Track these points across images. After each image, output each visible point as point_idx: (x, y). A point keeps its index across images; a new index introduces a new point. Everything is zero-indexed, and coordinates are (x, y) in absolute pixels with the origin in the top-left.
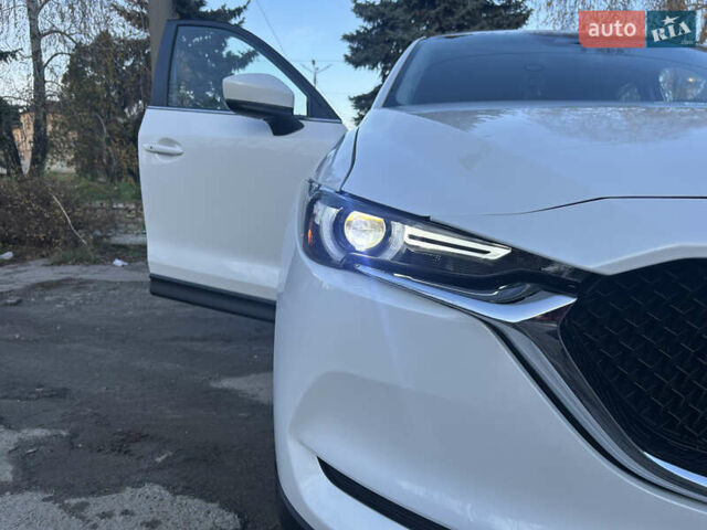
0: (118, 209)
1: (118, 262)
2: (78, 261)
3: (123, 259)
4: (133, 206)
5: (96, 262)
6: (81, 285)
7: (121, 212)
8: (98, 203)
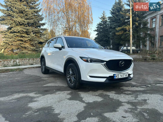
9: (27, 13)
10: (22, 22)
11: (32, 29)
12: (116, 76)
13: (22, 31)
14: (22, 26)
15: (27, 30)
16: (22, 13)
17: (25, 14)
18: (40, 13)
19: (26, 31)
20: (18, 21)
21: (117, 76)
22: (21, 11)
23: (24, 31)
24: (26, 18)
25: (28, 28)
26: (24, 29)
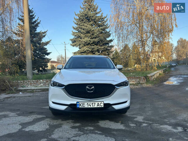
0: (19, 82)
1: (21, 93)
2: (12, 93)
3: (21, 92)
4: (22, 81)
5: (16, 93)
6: (14, 97)
7: (20, 83)
8: (14, 81)
9: (93, 32)
10: (88, 42)
11: (97, 48)
12: (80, 105)
13: (88, 51)
14: (89, 46)
15: (92, 49)
16: (89, 32)
17: (91, 34)
18: (108, 30)
19: (91, 51)
20: (85, 42)
21: (82, 105)
22: (88, 31)
23: (89, 51)
24: (92, 37)
25: (93, 47)
26: (90, 48)
